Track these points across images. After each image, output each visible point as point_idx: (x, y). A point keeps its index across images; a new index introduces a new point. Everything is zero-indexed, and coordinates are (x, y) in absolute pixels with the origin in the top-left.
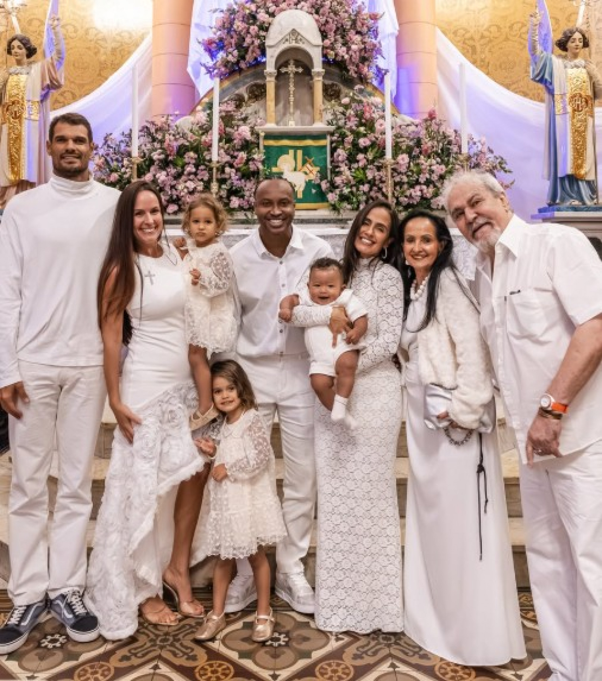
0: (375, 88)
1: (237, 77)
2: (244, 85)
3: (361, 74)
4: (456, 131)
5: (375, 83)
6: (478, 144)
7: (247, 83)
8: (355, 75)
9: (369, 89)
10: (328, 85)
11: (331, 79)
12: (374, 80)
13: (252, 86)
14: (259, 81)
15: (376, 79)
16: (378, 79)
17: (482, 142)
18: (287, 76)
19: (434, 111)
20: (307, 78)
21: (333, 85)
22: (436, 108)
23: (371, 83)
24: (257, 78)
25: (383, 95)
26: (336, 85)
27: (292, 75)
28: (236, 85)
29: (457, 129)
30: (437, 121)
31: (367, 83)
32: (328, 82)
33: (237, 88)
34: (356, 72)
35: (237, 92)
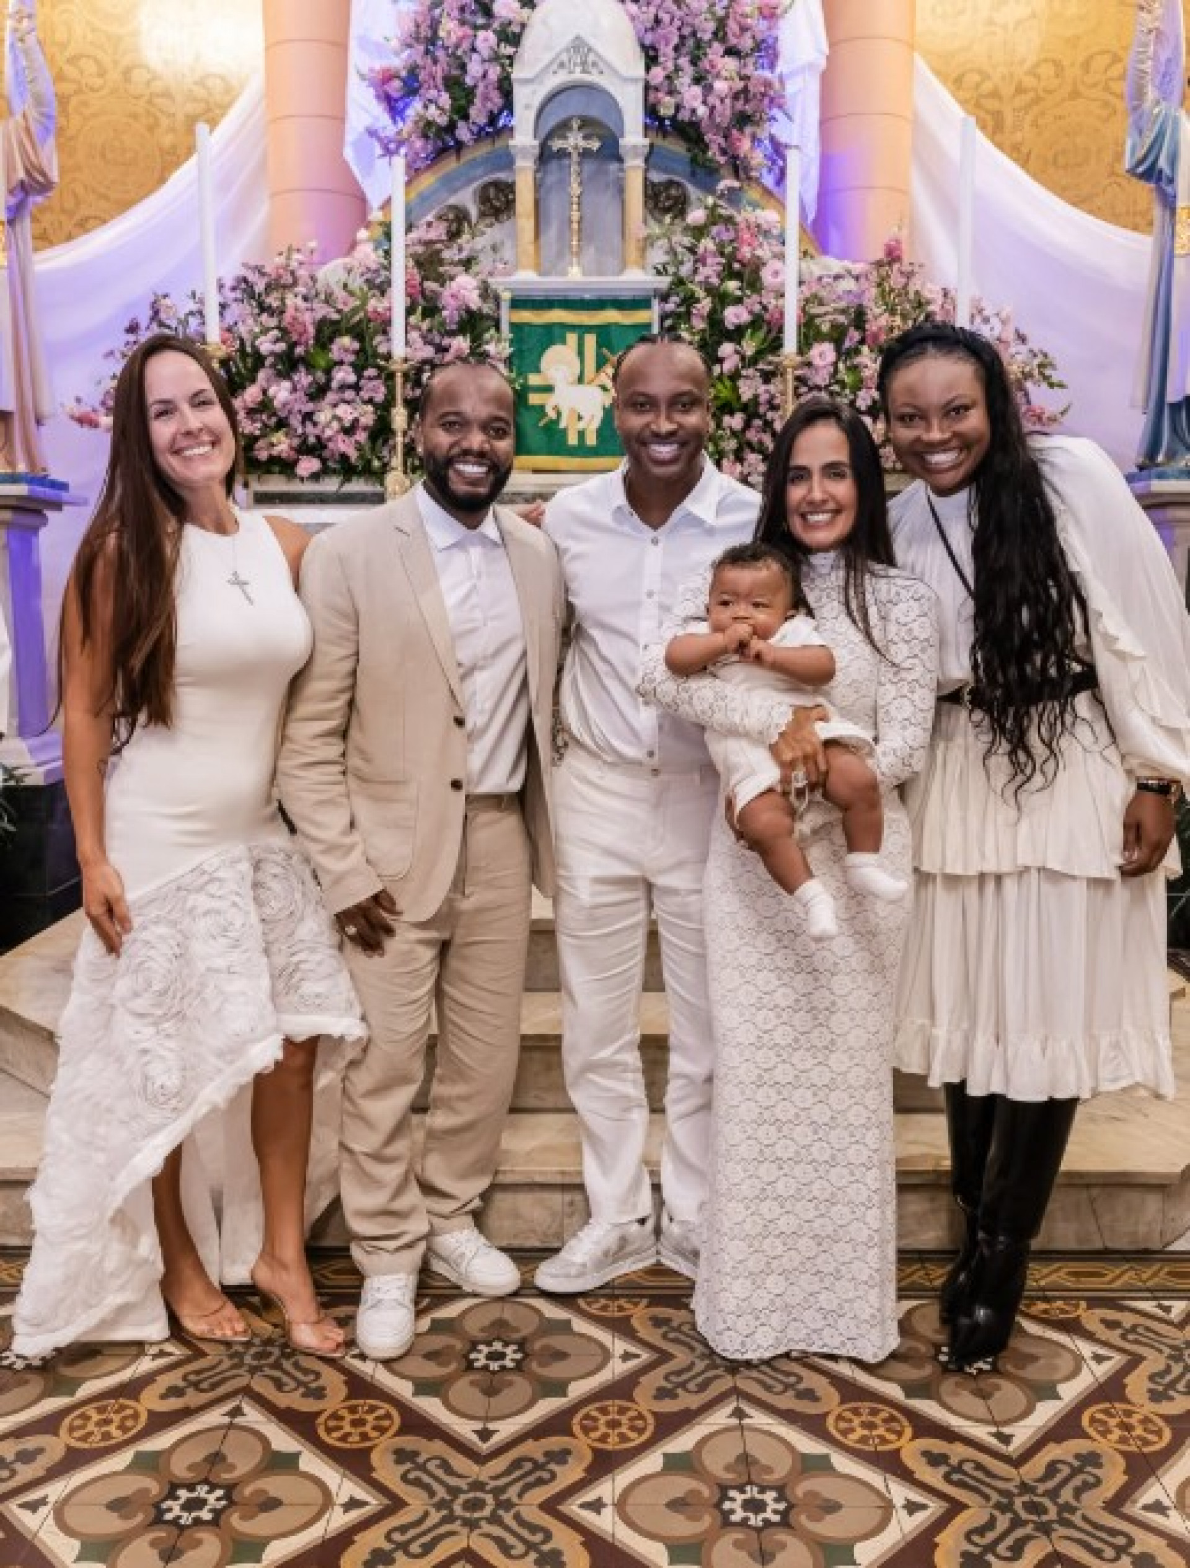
0: (767, 192)
1: (450, 164)
2: (470, 181)
3: (735, 157)
4: (946, 294)
5: (769, 180)
6: (994, 321)
7: (474, 179)
8: (722, 160)
9: (753, 194)
10: (660, 184)
11: (666, 170)
12: (764, 171)
13: (485, 188)
14: (502, 176)
15: (770, 170)
16: (777, 170)
17: (1003, 315)
18: (566, 162)
19: (898, 242)
20: (613, 166)
21: (670, 183)
22: (904, 235)
23: (757, 181)
24: (500, 169)
25: (781, 206)
26: (679, 185)
27: (575, 157)
28: (450, 184)
29: (951, 287)
30: (906, 268)
31: (749, 178)
32: (657, 177)
33: (455, 191)
34: (724, 152)
35: (453, 200)
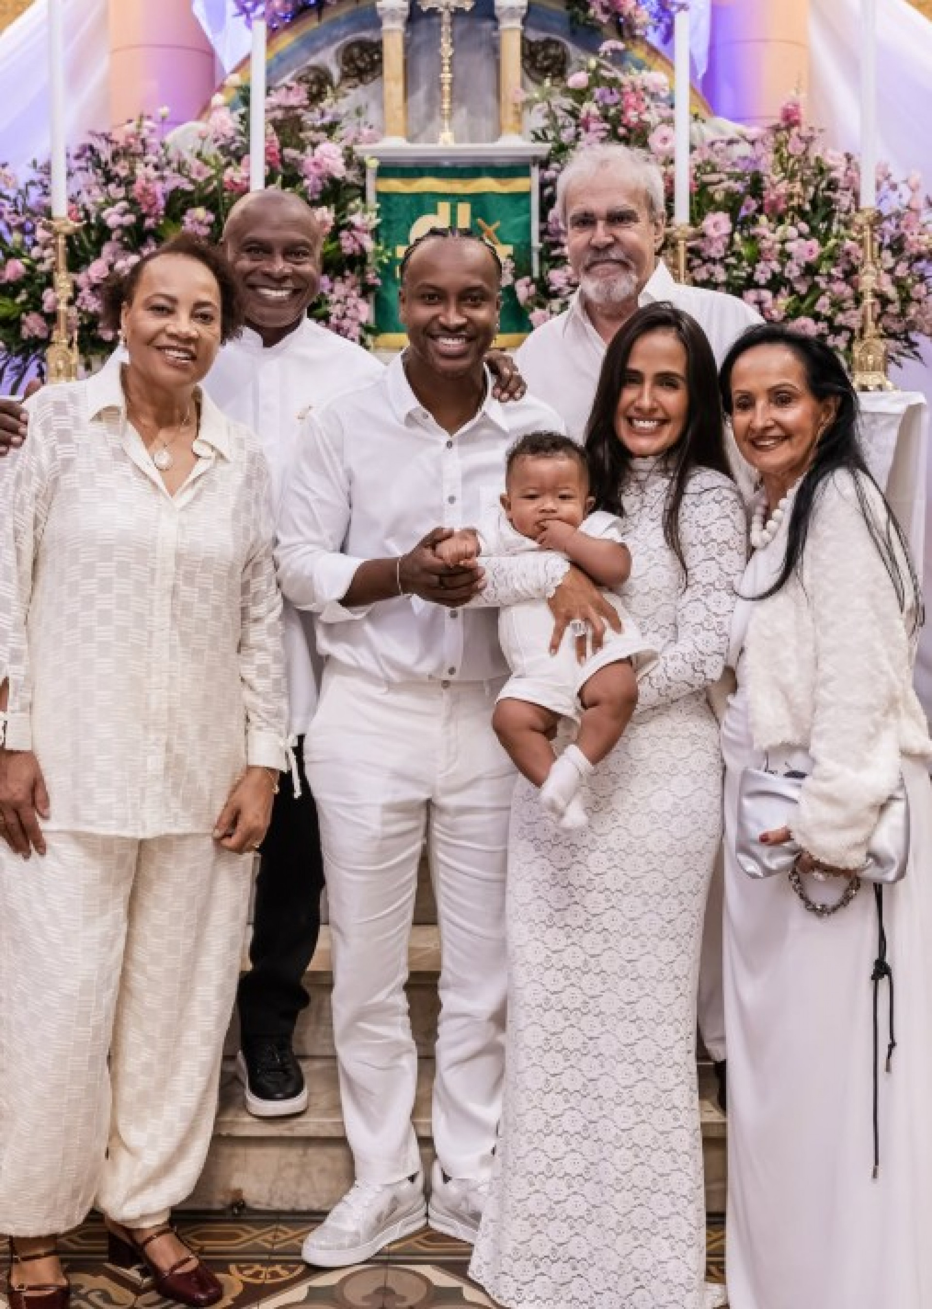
0: (653, 51)
1: (311, 24)
2: (331, 41)
3: (618, 15)
4: (849, 158)
5: (654, 38)
6: (903, 188)
7: (337, 39)
8: (604, 18)
9: (639, 53)
10: (538, 43)
11: (543, 29)
12: (650, 29)
13: (349, 47)
14: (367, 35)
15: (656, 28)
16: (662, 26)
17: (912, 182)
18: (435, 20)
19: (796, 106)
20: (488, 25)
21: (548, 42)
22: (802, 98)
23: (643, 39)
24: (364, 28)
25: (670, 65)
26: (557, 44)
27: (446, 17)
28: (310, 44)
29: (852, 152)
30: (804, 131)
31: (634, 37)
32: (534, 36)
33: (315, 51)
34: (606, 10)
35: (313, 61)
